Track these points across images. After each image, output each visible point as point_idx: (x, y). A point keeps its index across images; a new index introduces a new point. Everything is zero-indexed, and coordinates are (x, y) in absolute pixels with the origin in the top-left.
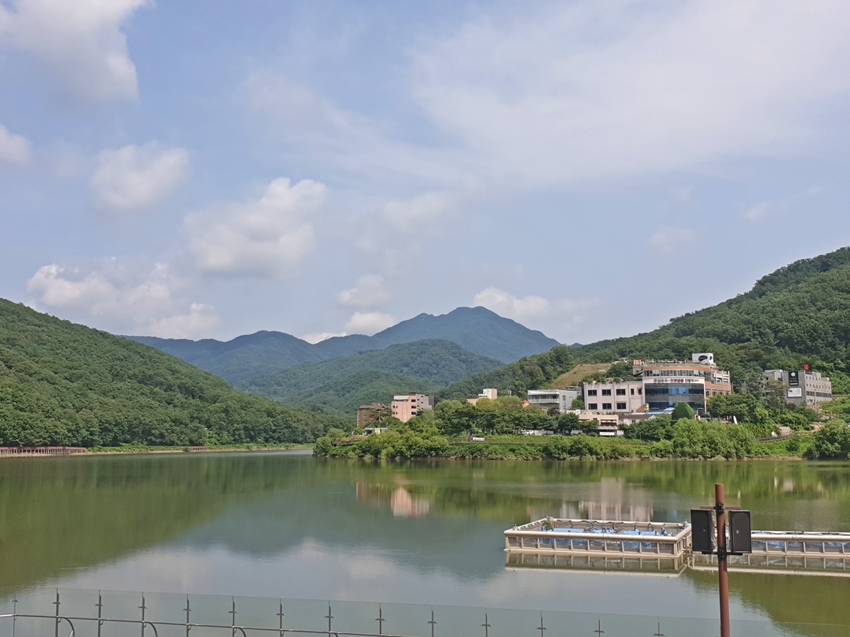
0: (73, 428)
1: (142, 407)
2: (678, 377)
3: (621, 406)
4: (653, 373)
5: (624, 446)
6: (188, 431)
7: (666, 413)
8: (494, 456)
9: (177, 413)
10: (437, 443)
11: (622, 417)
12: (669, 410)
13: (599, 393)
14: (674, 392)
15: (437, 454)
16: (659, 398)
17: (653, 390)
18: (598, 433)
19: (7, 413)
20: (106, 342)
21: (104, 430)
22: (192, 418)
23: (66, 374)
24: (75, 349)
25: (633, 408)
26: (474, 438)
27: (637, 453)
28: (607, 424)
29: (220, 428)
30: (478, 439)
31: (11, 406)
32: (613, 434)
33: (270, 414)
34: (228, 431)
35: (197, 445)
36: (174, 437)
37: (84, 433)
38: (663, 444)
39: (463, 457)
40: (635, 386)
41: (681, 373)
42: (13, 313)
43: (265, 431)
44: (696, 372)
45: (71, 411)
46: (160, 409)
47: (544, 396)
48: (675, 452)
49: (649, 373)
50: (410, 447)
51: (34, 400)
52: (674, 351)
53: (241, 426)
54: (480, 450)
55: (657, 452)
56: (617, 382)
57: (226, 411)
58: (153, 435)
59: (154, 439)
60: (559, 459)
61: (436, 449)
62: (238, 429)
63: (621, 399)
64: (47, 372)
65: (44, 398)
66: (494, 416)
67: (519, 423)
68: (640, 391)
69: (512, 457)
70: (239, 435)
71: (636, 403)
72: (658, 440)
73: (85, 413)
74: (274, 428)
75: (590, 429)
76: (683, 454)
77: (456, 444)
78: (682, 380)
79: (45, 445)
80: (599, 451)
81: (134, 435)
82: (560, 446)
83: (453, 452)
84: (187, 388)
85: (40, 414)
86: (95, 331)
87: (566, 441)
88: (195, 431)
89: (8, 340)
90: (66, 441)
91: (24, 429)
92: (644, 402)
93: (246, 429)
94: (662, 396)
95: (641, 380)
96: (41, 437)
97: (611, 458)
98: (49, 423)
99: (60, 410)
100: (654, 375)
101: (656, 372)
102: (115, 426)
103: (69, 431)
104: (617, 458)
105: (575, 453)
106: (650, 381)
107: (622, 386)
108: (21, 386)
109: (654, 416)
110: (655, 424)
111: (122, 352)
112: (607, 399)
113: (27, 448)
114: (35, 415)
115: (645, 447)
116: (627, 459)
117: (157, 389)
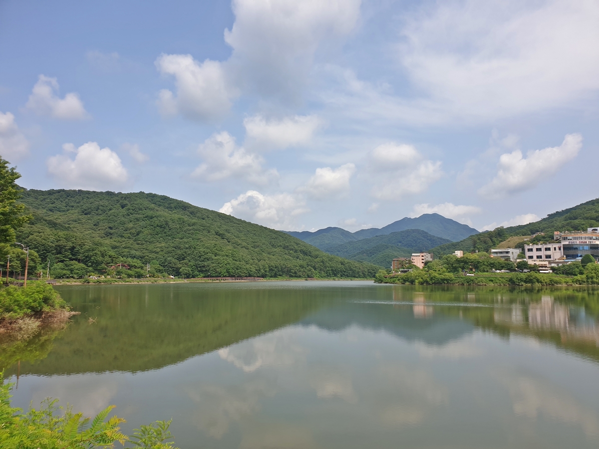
0: (258, 269)
1: (286, 259)
2: (583, 240)
3: (548, 257)
4: (568, 238)
5: (557, 278)
6: (306, 271)
7: (577, 260)
8: (482, 284)
9: (301, 262)
10: (447, 277)
11: (550, 263)
12: (579, 259)
13: (534, 250)
14: (581, 249)
15: (448, 283)
16: (571, 252)
17: (568, 248)
18: (539, 271)
19: (230, 262)
20: (267, 231)
21: (271, 270)
22: (308, 265)
23: (252, 245)
24: (255, 234)
25: (555, 258)
26: (468, 274)
27: (565, 282)
28: (542, 267)
29: (321, 270)
30: (470, 275)
31: (231, 259)
32: (548, 272)
33: (342, 264)
34: (324, 271)
35: (310, 277)
36: (301, 274)
37: (263, 271)
38: (579, 277)
39: (463, 284)
40: (557, 246)
41: (585, 238)
42: (228, 219)
43: (341, 271)
44: (594, 237)
45: (257, 261)
46: (294, 261)
47: (501, 253)
48: (587, 282)
49: (565, 239)
50: (431, 279)
51: (241, 256)
52: (572, 228)
53: (330, 269)
54: (472, 280)
55: (577, 281)
56: (546, 244)
57: (322, 262)
58: (291, 272)
59: (292, 274)
60: (519, 285)
61: (447, 280)
62: (328, 270)
63: (548, 253)
64: (244, 244)
65: (245, 255)
66: (479, 262)
67: (493, 265)
68: (560, 249)
69: (492, 284)
70: (329, 273)
71: (557, 255)
72: (576, 275)
73: (262, 262)
74: (345, 270)
75: (535, 268)
76: (593, 283)
77: (458, 277)
78: (586, 242)
79: (246, 276)
80: (543, 281)
81: (283, 272)
82: (519, 278)
83: (457, 281)
84: (304, 251)
85: (243, 263)
86: (262, 226)
87: (523, 276)
88: (310, 271)
89: (226, 230)
90: (255, 275)
91: (237, 269)
92: (563, 254)
93: (332, 270)
94: (574, 251)
95: (561, 242)
96: (244, 273)
97: (549, 285)
98: (248, 266)
99: (252, 261)
100: (569, 239)
101: (570, 238)
102: (275, 268)
103: (256, 270)
104: (553, 285)
105: (528, 282)
106: (567, 243)
107: (548, 246)
108: (234, 250)
109: (570, 262)
110: (573, 266)
111: (274, 236)
112: (539, 253)
113: (239, 278)
114: (241, 263)
115: (569, 279)
116: (559, 285)
117: (291, 252)
